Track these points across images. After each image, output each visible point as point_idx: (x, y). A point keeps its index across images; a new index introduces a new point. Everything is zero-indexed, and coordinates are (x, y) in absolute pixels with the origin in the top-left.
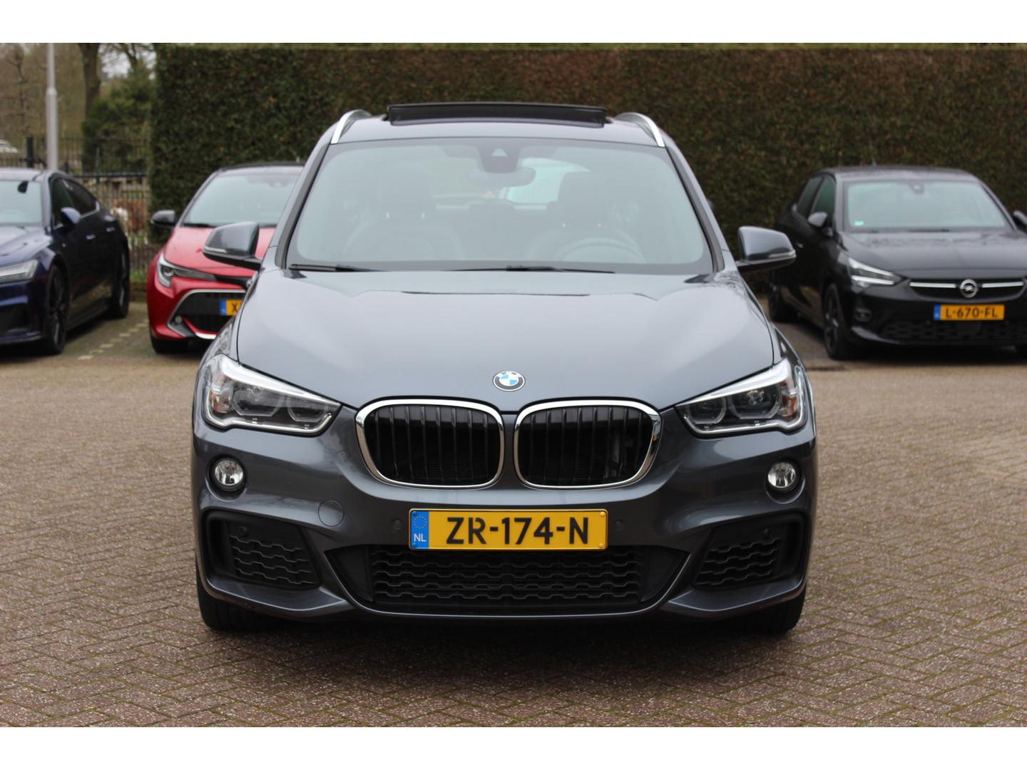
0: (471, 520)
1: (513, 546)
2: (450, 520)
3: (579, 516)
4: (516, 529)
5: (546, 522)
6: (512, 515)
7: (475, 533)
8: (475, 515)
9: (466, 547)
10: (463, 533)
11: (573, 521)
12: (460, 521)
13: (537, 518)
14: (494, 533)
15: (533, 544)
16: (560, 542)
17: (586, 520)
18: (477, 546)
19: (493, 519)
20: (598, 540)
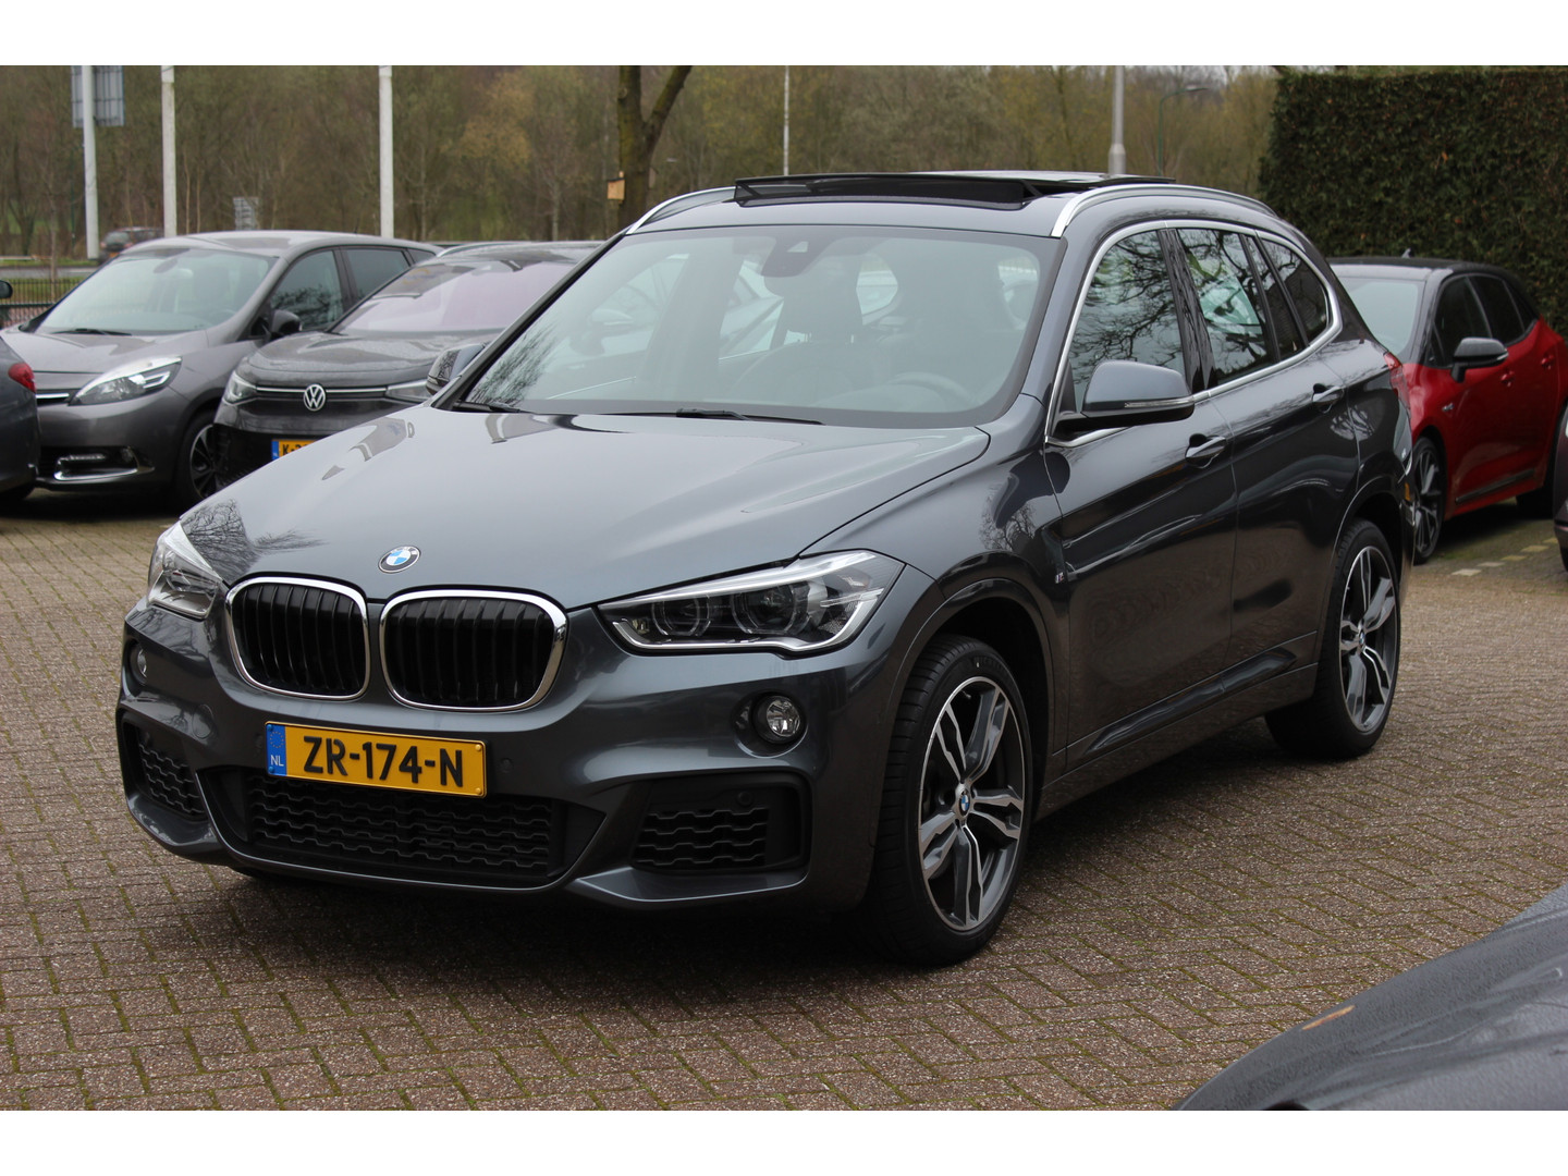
0: (329, 741)
1: (376, 783)
2: (307, 739)
3: (451, 748)
4: (380, 758)
5: (413, 752)
6: (375, 740)
7: (335, 760)
8: (334, 736)
9: (325, 778)
10: (321, 760)
11: (443, 753)
12: (317, 742)
13: (403, 746)
14: (355, 761)
15: (399, 781)
16: (430, 783)
17: (459, 754)
18: (337, 778)
19: (354, 742)
20: (474, 784)
